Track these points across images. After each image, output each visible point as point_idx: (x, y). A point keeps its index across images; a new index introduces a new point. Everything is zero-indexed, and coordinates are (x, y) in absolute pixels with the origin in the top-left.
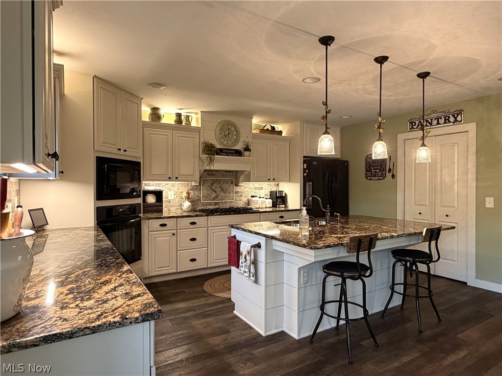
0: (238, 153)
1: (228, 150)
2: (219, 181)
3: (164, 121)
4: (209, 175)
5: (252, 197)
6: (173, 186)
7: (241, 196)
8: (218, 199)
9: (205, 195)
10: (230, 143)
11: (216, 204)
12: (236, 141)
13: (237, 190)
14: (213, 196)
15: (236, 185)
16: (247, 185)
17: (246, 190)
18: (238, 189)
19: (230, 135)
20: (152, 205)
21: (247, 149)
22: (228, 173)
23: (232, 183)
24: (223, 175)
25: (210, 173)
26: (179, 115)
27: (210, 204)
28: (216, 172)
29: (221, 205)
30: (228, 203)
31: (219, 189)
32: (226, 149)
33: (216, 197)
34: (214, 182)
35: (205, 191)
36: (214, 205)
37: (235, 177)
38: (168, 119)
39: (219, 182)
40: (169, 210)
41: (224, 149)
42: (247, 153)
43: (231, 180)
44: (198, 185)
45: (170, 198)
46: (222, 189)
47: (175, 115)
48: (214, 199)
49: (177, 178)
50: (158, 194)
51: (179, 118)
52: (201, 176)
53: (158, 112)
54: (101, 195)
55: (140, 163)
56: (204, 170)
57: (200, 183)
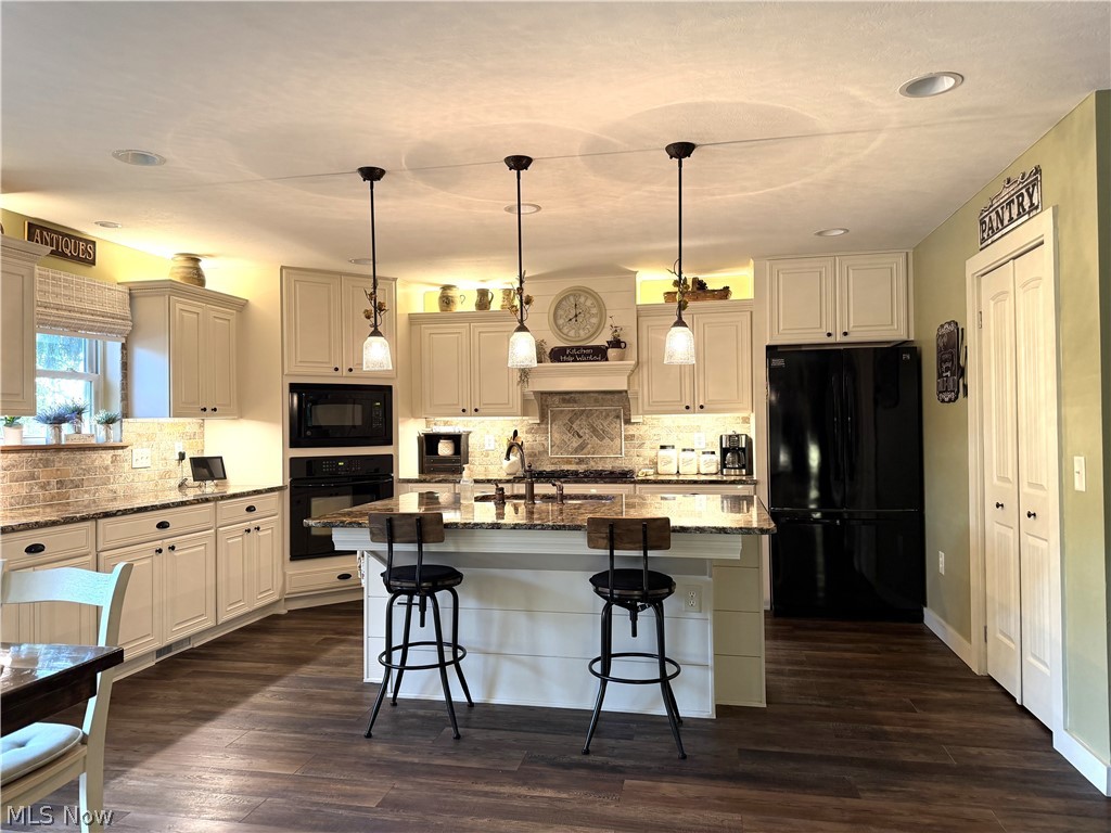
0: (599, 353)
1: (578, 348)
2: (589, 414)
3: (459, 308)
4: (564, 401)
5: (663, 447)
6: (492, 424)
7: (641, 446)
8: (585, 451)
9: (557, 442)
10: (582, 332)
11: (581, 461)
12: (598, 328)
13: (631, 433)
14: (575, 445)
15: (628, 422)
16: (655, 422)
17: (654, 432)
18: (632, 430)
19: (580, 319)
20: (445, 459)
21: (616, 343)
22: (609, 397)
23: (618, 417)
24: (596, 401)
25: (567, 397)
26: (483, 294)
27: (569, 462)
28: (581, 396)
29: (592, 463)
30: (608, 460)
31: (587, 431)
32: (572, 348)
33: (581, 448)
34: (576, 415)
35: (556, 435)
36: (577, 463)
37: (618, 405)
38: (466, 303)
39: (588, 417)
40: (486, 470)
41: (569, 348)
42: (611, 352)
43: (615, 410)
44: (538, 422)
45: (487, 448)
46: (594, 431)
47: (476, 294)
48: (576, 451)
49: (476, 410)
50: (456, 439)
51: (483, 299)
52: (547, 405)
53: (451, 293)
54: (296, 440)
55: (390, 387)
56: (535, 393)
57: (543, 417)
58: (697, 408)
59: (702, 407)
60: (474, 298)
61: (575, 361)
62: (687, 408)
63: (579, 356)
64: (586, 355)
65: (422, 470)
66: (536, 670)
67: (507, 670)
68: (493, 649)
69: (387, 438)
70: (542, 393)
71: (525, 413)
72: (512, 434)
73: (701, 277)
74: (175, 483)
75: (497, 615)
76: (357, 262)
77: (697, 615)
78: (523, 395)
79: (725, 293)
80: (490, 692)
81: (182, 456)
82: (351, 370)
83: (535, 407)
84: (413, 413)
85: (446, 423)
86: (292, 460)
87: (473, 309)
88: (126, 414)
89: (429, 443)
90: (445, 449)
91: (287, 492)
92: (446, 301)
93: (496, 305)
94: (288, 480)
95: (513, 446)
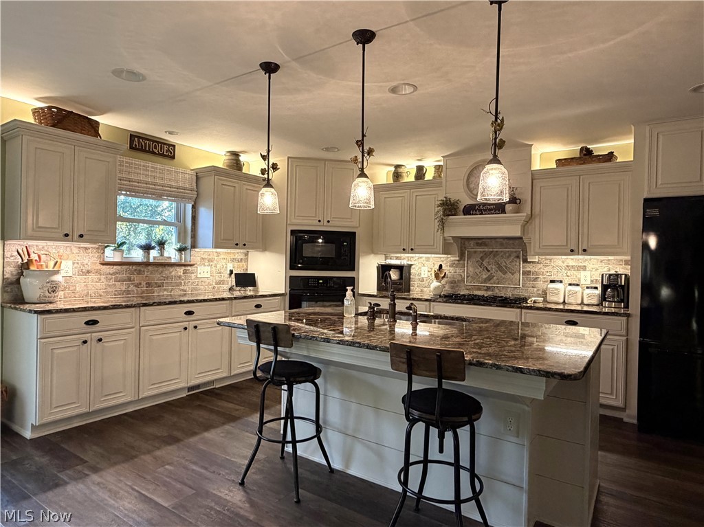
0: (501, 208)
1: (484, 205)
2: (496, 254)
3: (405, 179)
4: (478, 244)
6: (428, 259)
7: (535, 280)
8: (492, 281)
9: (471, 274)
11: (488, 289)
14: (484, 277)
15: (525, 261)
16: (548, 261)
17: (546, 269)
18: (529, 268)
20: (394, 282)
21: (514, 200)
22: (511, 242)
23: (518, 257)
24: (502, 244)
25: (480, 241)
26: (420, 169)
27: (479, 289)
28: (489, 240)
29: (497, 291)
30: (509, 290)
31: (493, 267)
32: (480, 205)
33: (489, 279)
34: (486, 255)
35: (471, 269)
36: (486, 290)
37: (517, 248)
38: (410, 177)
39: (494, 256)
40: (422, 291)
42: (509, 207)
43: (516, 252)
44: (458, 259)
45: (422, 276)
46: (500, 267)
47: (415, 170)
48: (485, 281)
49: (413, 249)
50: (400, 268)
51: (420, 172)
52: (465, 247)
53: (401, 170)
54: (294, 265)
55: (354, 233)
56: (453, 237)
57: (462, 256)
58: (581, 251)
59: (585, 250)
60: (414, 172)
61: (482, 214)
62: (572, 251)
63: (485, 210)
64: (490, 210)
65: (379, 289)
69: (351, 265)
70: (462, 238)
71: (445, 252)
72: (437, 267)
73: (588, 146)
76: (327, 149)
78: (445, 239)
79: (610, 157)
81: (231, 272)
82: (328, 222)
83: (455, 248)
84: (373, 251)
86: (291, 277)
87: (413, 179)
88: (194, 246)
89: (384, 270)
90: (394, 275)
91: (288, 297)
92: (397, 176)
93: (429, 176)
94: (288, 290)
95: (439, 274)
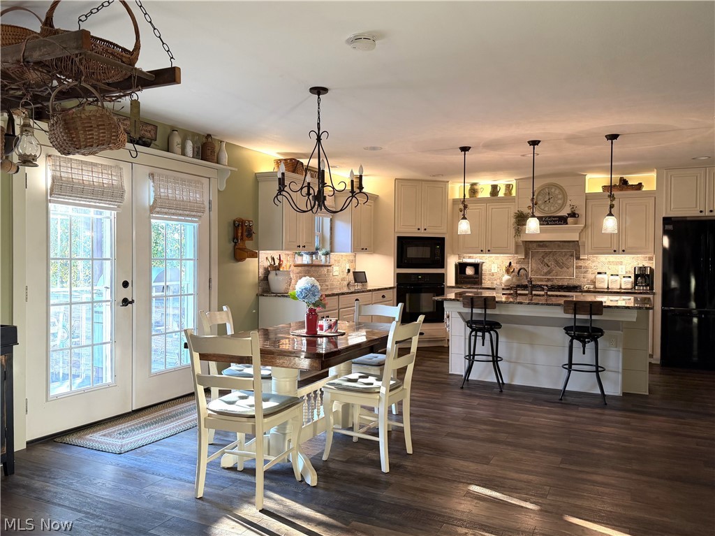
0: (563, 220)
1: (550, 217)
3: (480, 195)
4: (540, 246)
5: (599, 273)
6: (497, 258)
7: (586, 272)
8: (551, 274)
9: (535, 269)
10: (552, 209)
11: (549, 280)
12: (562, 206)
13: (580, 265)
14: (545, 271)
15: (578, 258)
16: (595, 258)
17: (594, 264)
18: (581, 263)
19: (551, 201)
20: (470, 277)
21: (573, 215)
22: (566, 244)
23: (572, 255)
24: (559, 246)
25: (541, 244)
26: (494, 187)
27: (541, 280)
28: (549, 243)
29: (555, 281)
30: (565, 280)
31: (553, 263)
32: (546, 217)
33: (549, 273)
34: (547, 254)
35: (534, 265)
36: (546, 281)
37: (573, 250)
38: (485, 193)
39: (553, 255)
40: (492, 283)
41: (544, 217)
42: (570, 220)
43: (570, 252)
44: (524, 257)
45: (493, 271)
46: (557, 263)
47: (490, 188)
48: (546, 274)
49: (489, 251)
50: (477, 266)
51: (495, 190)
52: (529, 248)
53: (476, 187)
54: (400, 264)
55: (443, 239)
56: (523, 241)
57: (527, 255)
58: (621, 251)
59: (623, 251)
60: (489, 189)
61: (547, 224)
62: (615, 251)
63: (551, 221)
64: (554, 221)
65: (456, 282)
66: (534, 370)
67: (520, 370)
68: (513, 360)
69: (441, 264)
70: (526, 241)
71: (517, 253)
72: (508, 264)
73: (625, 177)
74: (346, 283)
75: (515, 345)
77: (615, 349)
78: (516, 243)
79: (640, 186)
80: (512, 380)
81: (349, 271)
82: (425, 229)
83: (523, 249)
84: (453, 253)
85: (470, 257)
86: (398, 274)
87: (489, 196)
88: (331, 251)
89: (461, 268)
90: (469, 271)
91: (395, 289)
92: (473, 191)
93: (501, 194)
94: (396, 284)
95: (509, 270)
